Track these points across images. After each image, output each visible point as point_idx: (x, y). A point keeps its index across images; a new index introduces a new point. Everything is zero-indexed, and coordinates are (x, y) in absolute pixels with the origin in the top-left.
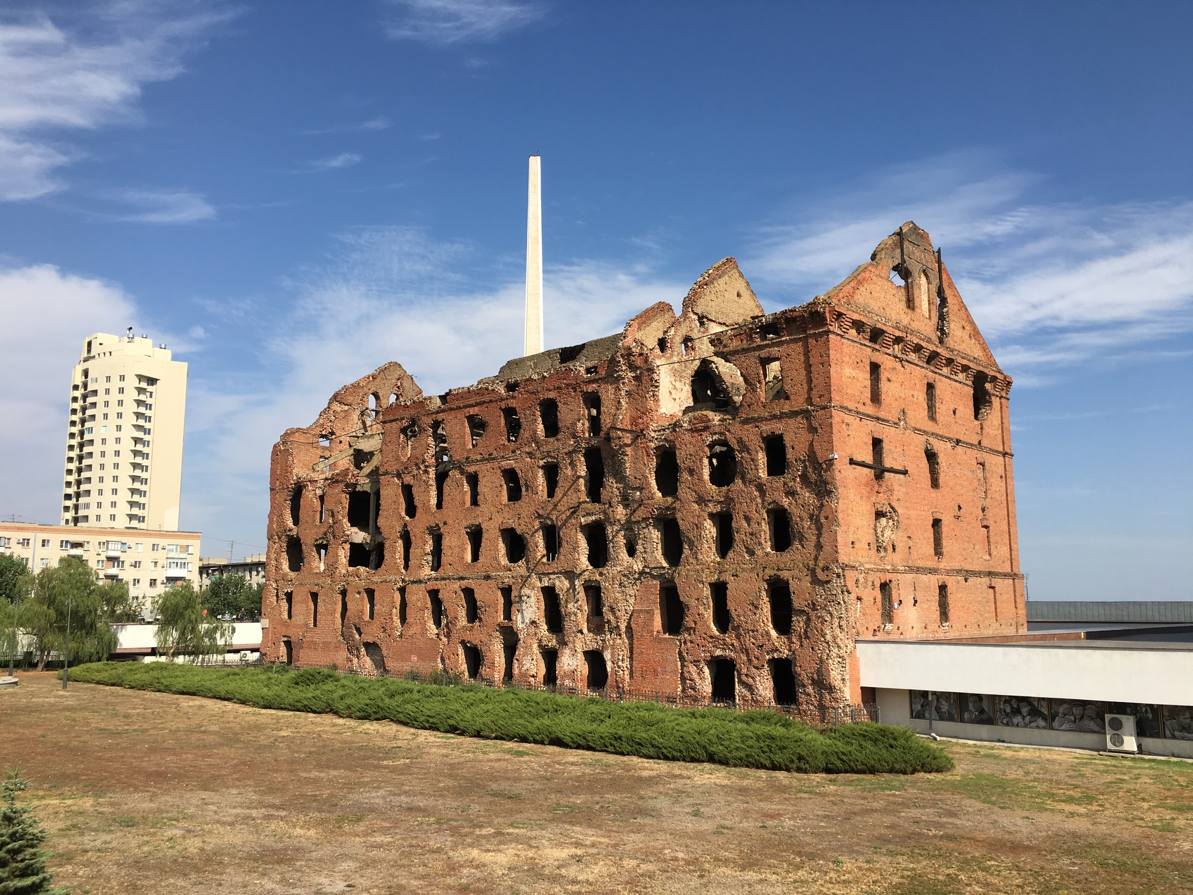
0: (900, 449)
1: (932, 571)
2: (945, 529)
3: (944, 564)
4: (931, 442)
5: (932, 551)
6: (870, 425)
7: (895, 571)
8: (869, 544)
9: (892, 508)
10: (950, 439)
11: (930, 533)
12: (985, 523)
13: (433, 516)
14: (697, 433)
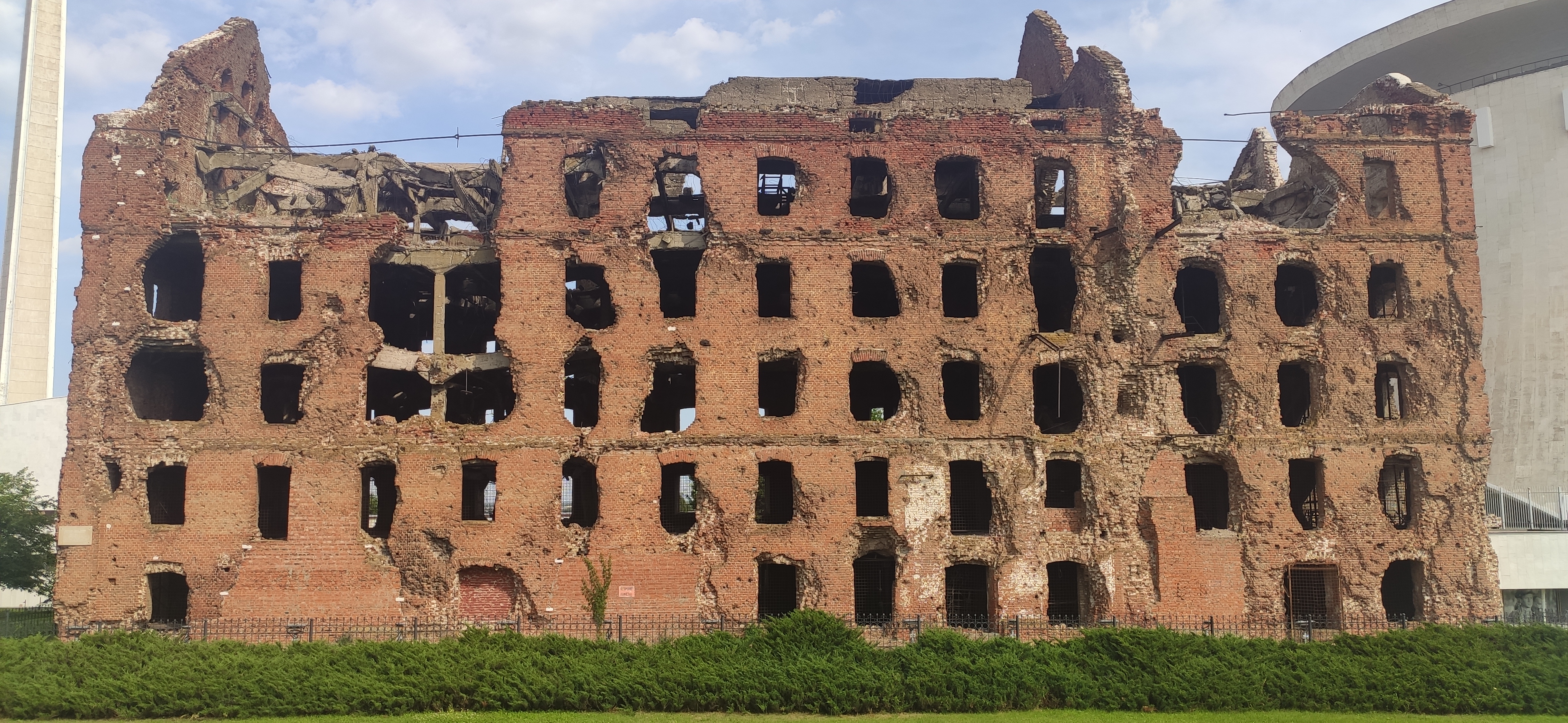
13: (670, 329)
14: (1260, 247)
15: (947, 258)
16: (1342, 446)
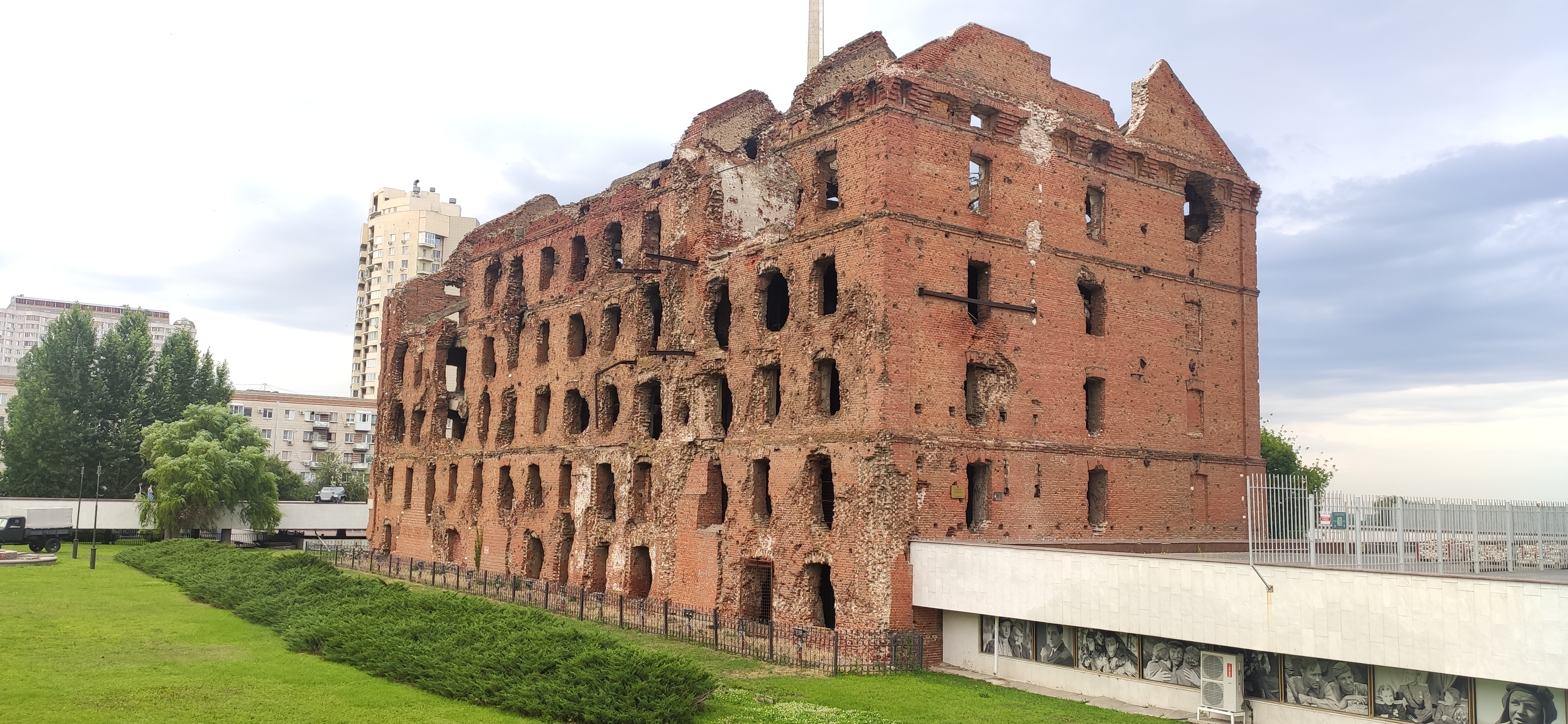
0: (1027, 279)
1: (1081, 451)
2: (1109, 392)
3: (1101, 440)
4: (1092, 270)
5: (1082, 422)
6: (966, 244)
7: (1000, 447)
8: (951, 409)
9: (1006, 360)
10: (1129, 267)
11: (1080, 397)
12: (1194, 385)
13: (510, 376)
14: (750, 260)
15: (606, 305)
16: (781, 447)
